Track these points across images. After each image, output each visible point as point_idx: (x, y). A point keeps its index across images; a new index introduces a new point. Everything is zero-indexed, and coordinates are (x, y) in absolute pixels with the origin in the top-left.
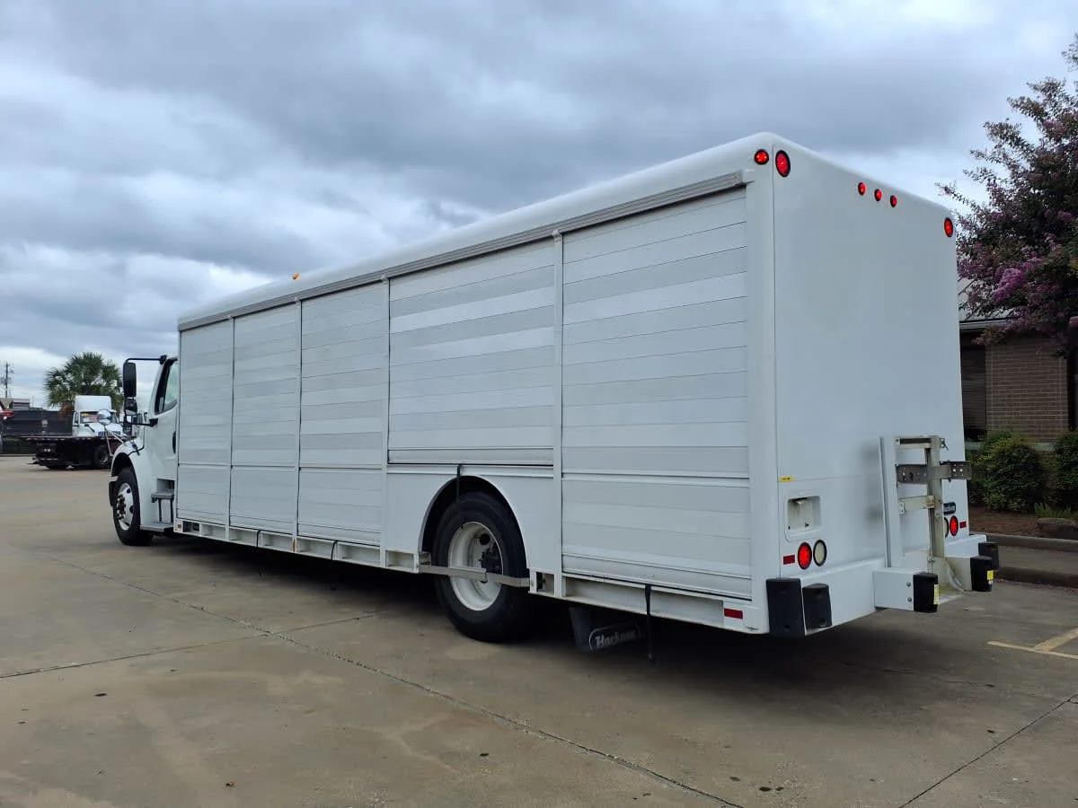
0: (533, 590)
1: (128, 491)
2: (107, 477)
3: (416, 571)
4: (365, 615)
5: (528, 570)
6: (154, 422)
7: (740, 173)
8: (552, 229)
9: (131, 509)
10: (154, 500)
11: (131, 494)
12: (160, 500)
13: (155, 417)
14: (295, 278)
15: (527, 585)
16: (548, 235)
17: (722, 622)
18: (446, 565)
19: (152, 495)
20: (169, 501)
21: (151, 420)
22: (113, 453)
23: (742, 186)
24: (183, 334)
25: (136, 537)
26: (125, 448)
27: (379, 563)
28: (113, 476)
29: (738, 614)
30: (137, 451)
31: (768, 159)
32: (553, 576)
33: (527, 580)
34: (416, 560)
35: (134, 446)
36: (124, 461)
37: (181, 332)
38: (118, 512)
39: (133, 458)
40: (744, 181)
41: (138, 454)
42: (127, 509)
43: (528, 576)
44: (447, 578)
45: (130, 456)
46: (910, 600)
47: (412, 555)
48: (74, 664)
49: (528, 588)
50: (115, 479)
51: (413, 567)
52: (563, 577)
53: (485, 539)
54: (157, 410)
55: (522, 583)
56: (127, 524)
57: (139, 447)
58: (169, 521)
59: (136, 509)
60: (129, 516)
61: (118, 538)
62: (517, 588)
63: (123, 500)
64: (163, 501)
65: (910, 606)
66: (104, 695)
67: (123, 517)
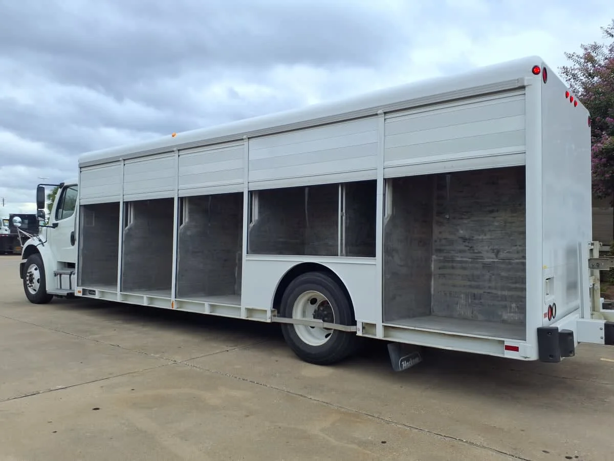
0: (359, 334)
1: (36, 269)
2: (19, 260)
3: (269, 321)
4: (231, 348)
5: (356, 321)
6: (55, 226)
7: (522, 79)
8: (378, 110)
9: (38, 281)
10: (56, 275)
11: (38, 271)
12: (61, 275)
13: (57, 222)
14: (173, 136)
15: (355, 331)
16: (374, 113)
17: (503, 353)
18: (291, 317)
19: (54, 272)
20: (69, 276)
21: (53, 224)
22: (23, 245)
23: (523, 87)
24: (82, 169)
25: (43, 298)
26: (33, 241)
27: (240, 316)
28: (23, 259)
29: (516, 349)
30: (42, 244)
31: (540, 72)
32: (376, 325)
33: (355, 327)
34: (269, 314)
35: (40, 240)
36: (33, 250)
37: (81, 168)
38: (28, 282)
39: (40, 248)
40: (526, 84)
41: (43, 245)
42: (35, 281)
43: (356, 325)
44: (292, 325)
45: (37, 247)
46: (602, 338)
47: (266, 311)
48: (60, 387)
49: (356, 332)
50: (25, 261)
51: (267, 318)
52: (383, 325)
53: (313, 301)
54: (57, 218)
55: (351, 329)
56: (35, 290)
57: (44, 240)
58: (69, 288)
59: (42, 280)
60: (37, 285)
61: (27, 299)
62: (348, 332)
63: (31, 275)
64: (62, 276)
65: (603, 342)
66: (98, 409)
67: (32, 286)
